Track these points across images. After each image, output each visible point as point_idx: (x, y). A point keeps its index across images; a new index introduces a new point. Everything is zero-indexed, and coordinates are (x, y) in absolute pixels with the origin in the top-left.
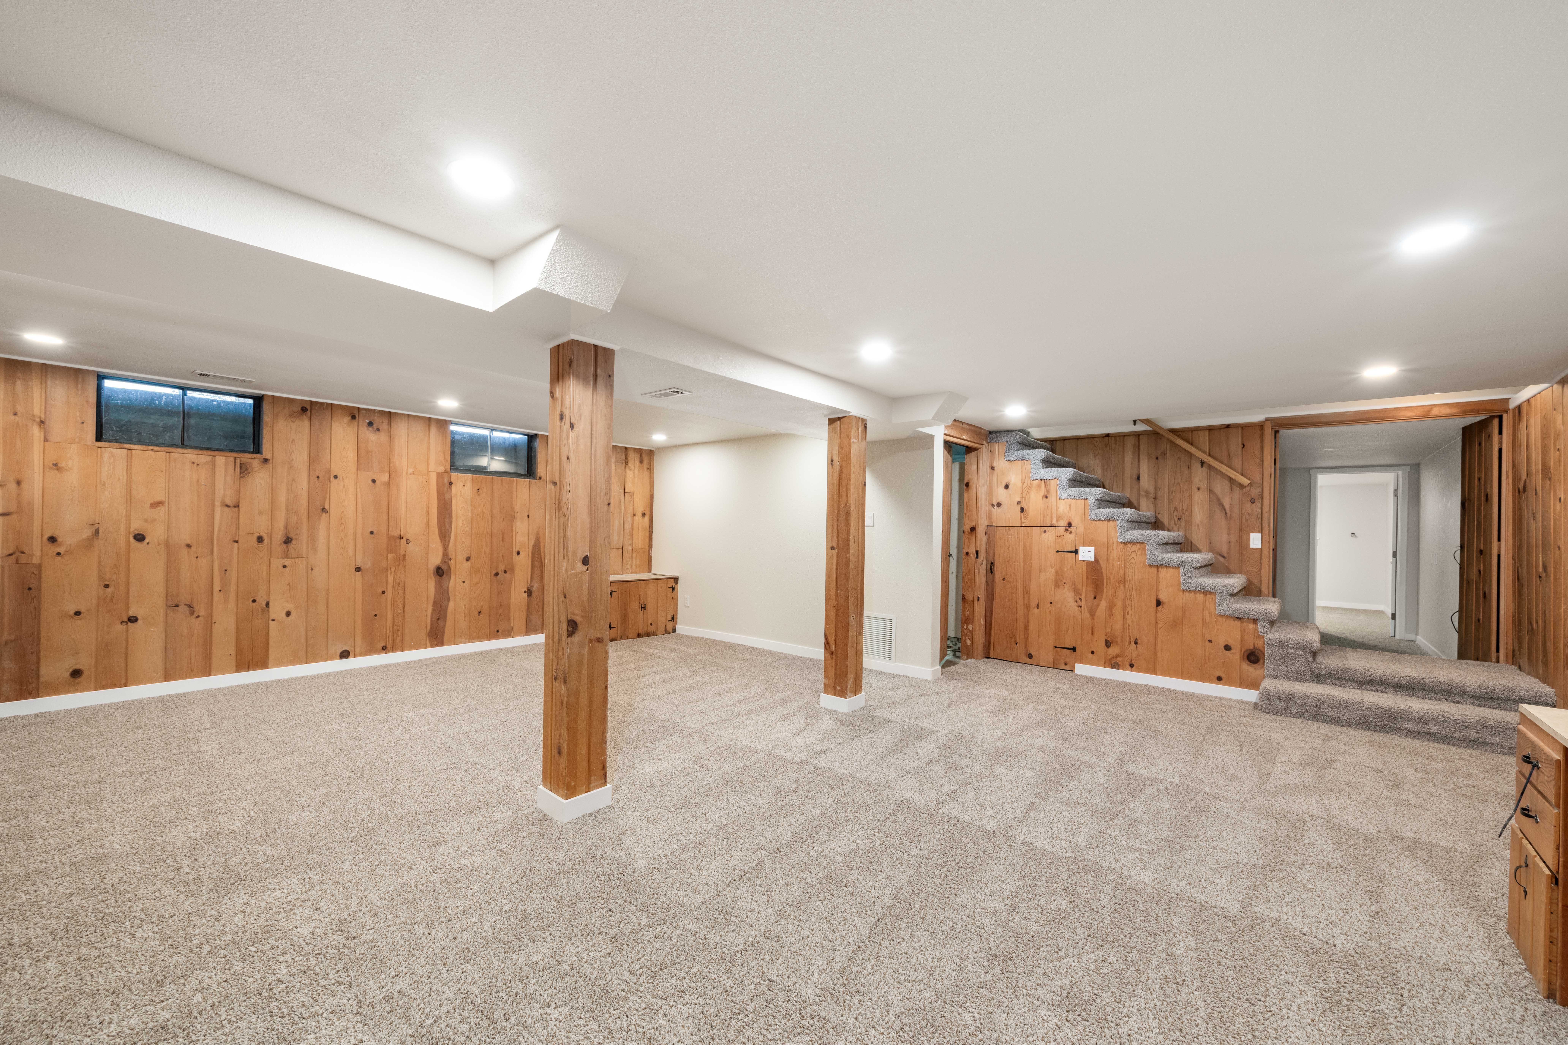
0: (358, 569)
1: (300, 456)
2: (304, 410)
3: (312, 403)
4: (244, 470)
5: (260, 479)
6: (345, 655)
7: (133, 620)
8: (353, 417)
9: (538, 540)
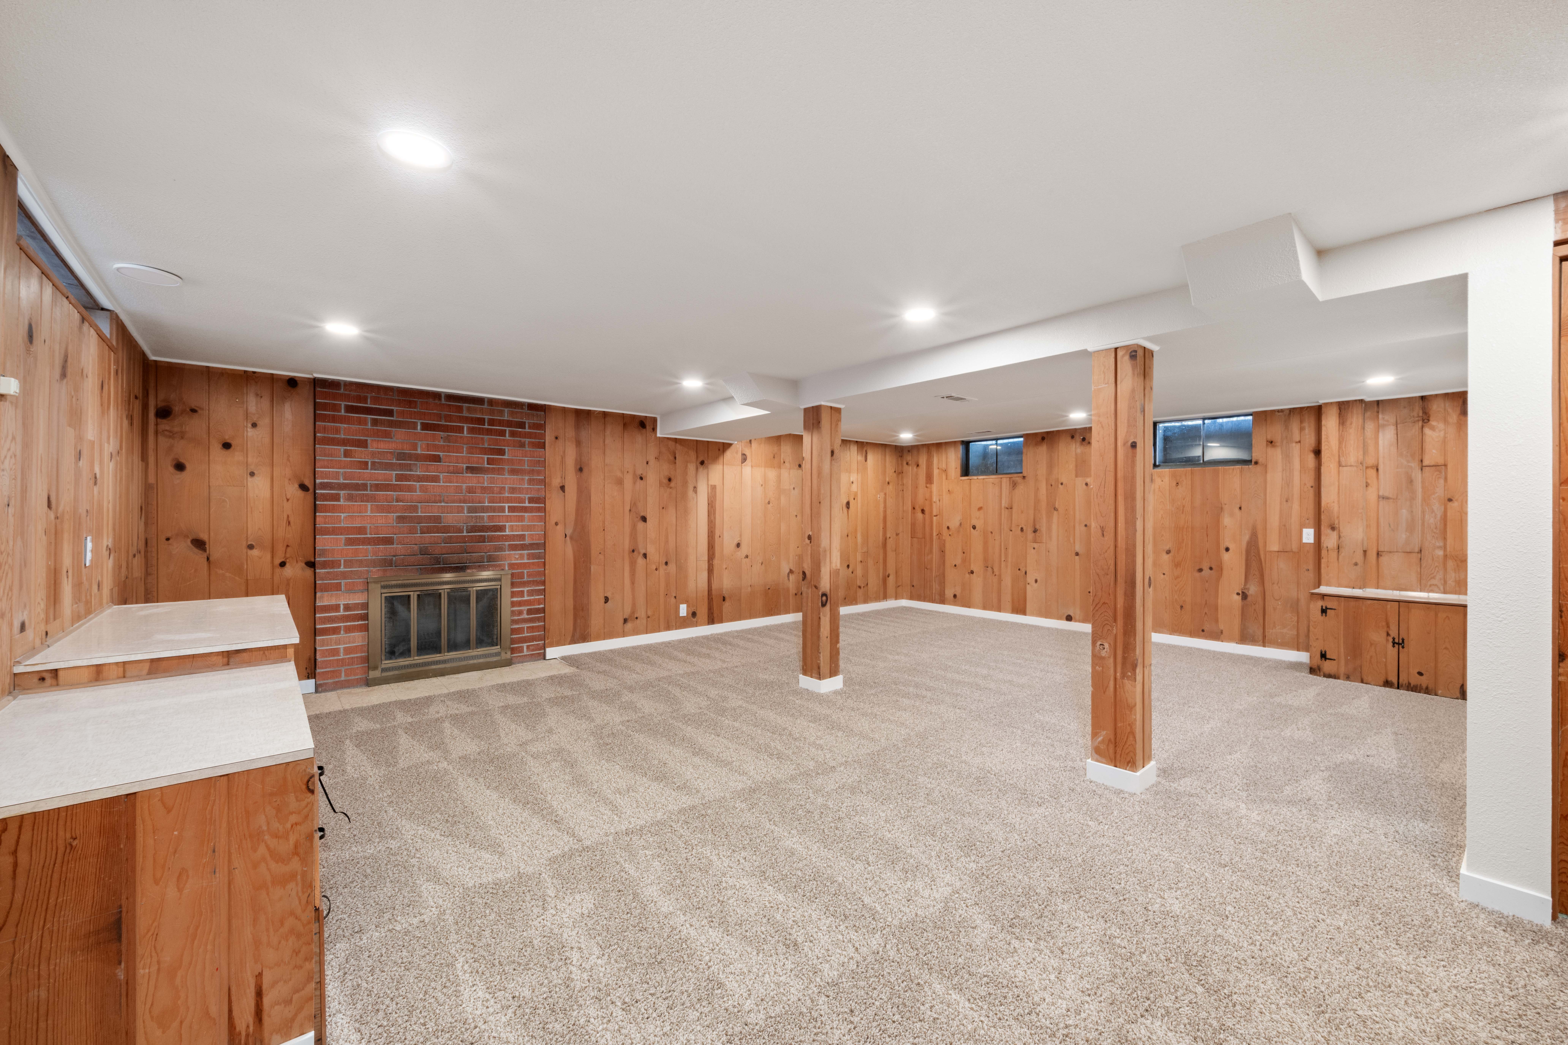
0: (1077, 554)
1: (1042, 470)
2: (1043, 439)
3: (1048, 433)
4: (1014, 485)
5: (1021, 489)
6: (1069, 618)
7: (972, 572)
8: (1073, 437)
9: (1254, 535)
